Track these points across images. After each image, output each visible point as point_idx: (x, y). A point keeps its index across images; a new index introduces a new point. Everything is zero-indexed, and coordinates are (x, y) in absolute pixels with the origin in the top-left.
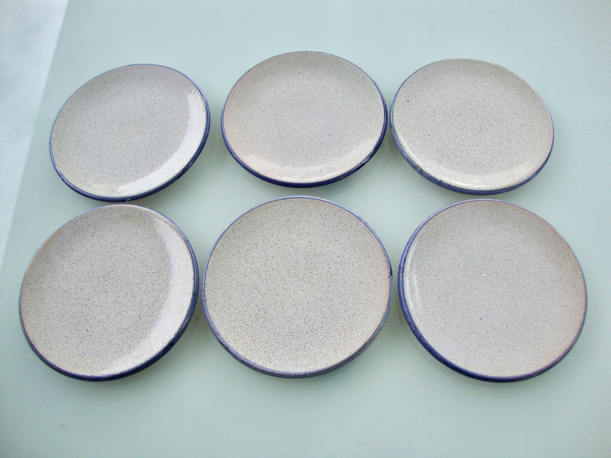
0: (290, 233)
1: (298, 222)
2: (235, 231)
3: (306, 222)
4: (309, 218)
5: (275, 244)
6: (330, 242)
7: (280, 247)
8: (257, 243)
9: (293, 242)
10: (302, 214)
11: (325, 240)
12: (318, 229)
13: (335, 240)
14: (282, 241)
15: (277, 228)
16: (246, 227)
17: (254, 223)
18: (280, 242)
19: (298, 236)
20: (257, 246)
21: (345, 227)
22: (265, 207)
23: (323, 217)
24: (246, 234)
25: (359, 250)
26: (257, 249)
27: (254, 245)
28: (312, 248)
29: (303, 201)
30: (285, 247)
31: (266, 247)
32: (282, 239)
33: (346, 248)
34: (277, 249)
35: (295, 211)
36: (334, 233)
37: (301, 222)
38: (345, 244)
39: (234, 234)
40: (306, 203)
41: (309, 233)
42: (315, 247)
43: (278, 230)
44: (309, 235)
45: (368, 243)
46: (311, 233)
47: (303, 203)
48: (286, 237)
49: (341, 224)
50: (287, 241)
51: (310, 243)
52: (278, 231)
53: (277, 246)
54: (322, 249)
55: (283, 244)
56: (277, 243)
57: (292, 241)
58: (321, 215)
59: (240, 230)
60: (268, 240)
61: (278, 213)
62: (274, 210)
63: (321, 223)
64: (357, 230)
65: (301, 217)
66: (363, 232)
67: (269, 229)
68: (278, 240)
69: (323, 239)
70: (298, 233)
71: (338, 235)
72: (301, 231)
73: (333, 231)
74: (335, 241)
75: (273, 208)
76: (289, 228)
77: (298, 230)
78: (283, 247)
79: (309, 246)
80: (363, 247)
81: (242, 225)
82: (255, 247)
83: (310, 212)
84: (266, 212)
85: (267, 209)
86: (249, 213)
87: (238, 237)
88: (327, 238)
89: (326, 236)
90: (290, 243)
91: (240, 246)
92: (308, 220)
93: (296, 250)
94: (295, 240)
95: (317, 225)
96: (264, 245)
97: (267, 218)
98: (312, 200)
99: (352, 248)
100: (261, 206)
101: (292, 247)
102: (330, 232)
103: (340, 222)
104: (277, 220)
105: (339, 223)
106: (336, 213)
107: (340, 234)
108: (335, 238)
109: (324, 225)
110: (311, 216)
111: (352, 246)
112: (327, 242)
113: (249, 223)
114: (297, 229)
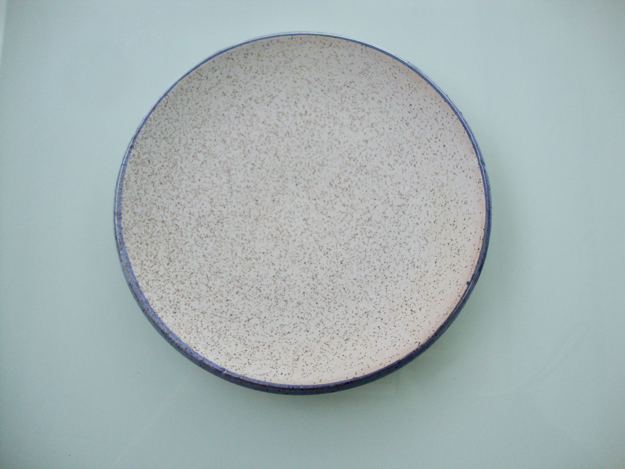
0: (340, 108)
1: (366, 96)
2: (249, 57)
3: (379, 103)
4: (389, 99)
5: (304, 112)
6: (400, 161)
7: (309, 122)
8: (274, 96)
9: (337, 127)
10: (381, 86)
11: (394, 153)
12: (393, 128)
13: (411, 162)
14: (319, 114)
15: (323, 88)
16: (272, 59)
17: (288, 59)
18: (314, 114)
19: (351, 119)
20: (271, 100)
21: (442, 149)
22: (325, 41)
23: (413, 111)
24: (266, 70)
25: (443, 204)
26: (268, 105)
27: (266, 96)
28: (364, 154)
29: (394, 65)
30: (318, 128)
31: (286, 110)
32: (321, 111)
33: (423, 187)
34: (302, 123)
35: (370, 74)
36: (416, 149)
37: (370, 99)
38: (424, 179)
39: (244, 59)
40: (397, 72)
41: (374, 125)
42: (368, 156)
43: (324, 91)
44: (372, 129)
45: (466, 199)
46: (375, 127)
47: (392, 68)
48: (330, 111)
49: (437, 140)
50: (327, 119)
51: (364, 144)
52: (321, 94)
53: (306, 118)
54: (380, 165)
55: (318, 119)
56: (309, 113)
57: (336, 123)
58: (411, 105)
59: (259, 58)
60: (297, 101)
61: (339, 62)
62: (334, 54)
63: (405, 119)
64: (459, 166)
65: (375, 90)
66: (469, 176)
67: (309, 82)
68: (313, 109)
69: (392, 150)
70: (354, 115)
71: (423, 156)
72: (361, 114)
73: (417, 146)
74: (409, 165)
75: (336, 50)
76: (343, 99)
77: (356, 111)
78: (315, 125)
79: (360, 147)
80: (454, 203)
81: (267, 51)
82: (267, 100)
83: (396, 90)
84: (320, 50)
85: (325, 47)
86: (290, 37)
87: (248, 69)
88: (400, 151)
89: (401, 147)
90: (331, 125)
91: (243, 86)
92: (384, 101)
93: (334, 141)
94: (343, 125)
95: (394, 118)
96: (285, 104)
97: (316, 61)
98: (410, 70)
99: (432, 192)
100: (317, 36)
101: (331, 134)
102: (410, 144)
103: (439, 136)
104: (330, 74)
105: (436, 137)
106: (439, 116)
107: (426, 156)
108: (413, 159)
109: (407, 125)
110: (393, 97)
111: (436, 190)
112: (397, 158)
113: (281, 54)
114: (357, 108)
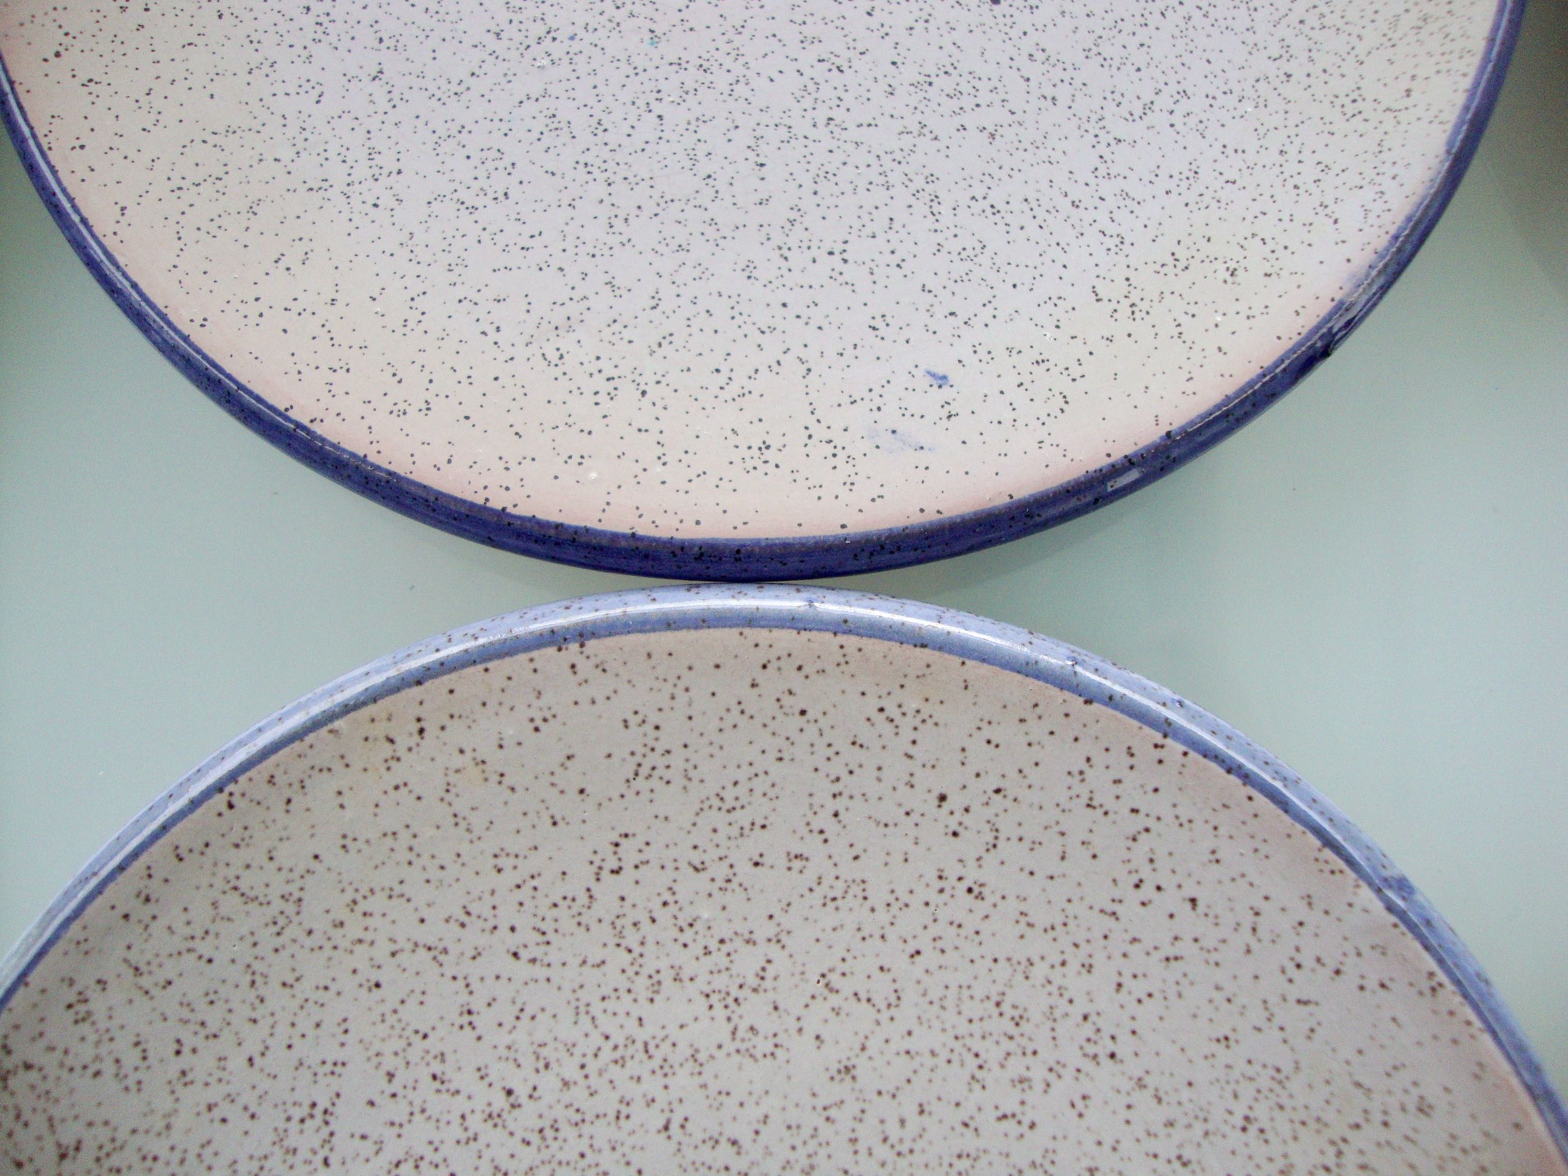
0: (641, 984)
1: (721, 871)
2: (98, 1004)
3: (797, 864)
4: (831, 827)
5: (500, 1102)
6: (1038, 1074)
7: (549, 1133)
8: (323, 1103)
9: (683, 1081)
10: (760, 785)
11: (992, 1053)
12: (924, 942)
13: (1090, 1049)
14: (571, 1071)
15: (513, 941)
16: (205, 948)
17: (278, 905)
18: (548, 1083)
19: (719, 1012)
20: (325, 1131)
21: (1188, 922)
22: (380, 729)
23: (967, 819)
24: (214, 1018)
25: (1330, 1160)
26: (326, 1162)
27: (294, 1126)
28: (868, 1135)
29: (762, 655)
30: (603, 1132)
31: (418, 1135)
32: (569, 1051)
33: (1199, 1128)
34: (523, 1152)
35: (677, 760)
36: (1076, 983)
37: (744, 869)
38: (1186, 1094)
39: (85, 1028)
40: (796, 681)
41: (834, 979)
42: (894, 1131)
43: (525, 954)
44: (835, 1000)
45: (1415, 1092)
46: (847, 986)
47: (761, 677)
48: (606, 1024)
49: (1148, 891)
50: (614, 1071)
51: (842, 1089)
52: (521, 970)
53: (526, 1119)
54: (969, 1142)
55: (578, 1095)
56: (522, 1093)
57: (666, 1069)
58: (943, 798)
59: (146, 981)
60: (436, 1067)
61: (507, 781)
62: (466, 760)
63: (952, 874)
64: (1308, 962)
65: (742, 818)
66: (1372, 983)
67: (437, 952)
68: (528, 1062)
69: (977, 1045)
70: (720, 981)
71: (1123, 997)
72: (748, 962)
73: (1074, 965)
74: (1087, 1065)
75: (457, 734)
76: (632, 939)
77: (719, 958)
78: (586, 1129)
79: (833, 1113)
80: (1373, 1131)
81: (157, 928)
82: (308, 1139)
83: (837, 768)
84: (391, 779)
85: (401, 752)
86: (221, 801)
87: (131, 1057)
88: (1012, 1030)
89: (1006, 1007)
90: (652, 1086)
91: (159, 1147)
92: (812, 846)
93: (706, 1154)
94: (702, 1057)
95: (905, 898)
96: (398, 1111)
97: (405, 836)
98: (851, 642)
99: (1253, 1129)
100: (338, 724)
101: (674, 1128)
102: (1040, 971)
103: (1145, 872)
104: (503, 862)
105: (1135, 879)
106: (1098, 779)
107: (1139, 988)
108: (1088, 1030)
109: (980, 897)
110: (840, 804)
111: (1261, 1112)
112: (1016, 1067)
113: (231, 903)
114: (713, 945)
